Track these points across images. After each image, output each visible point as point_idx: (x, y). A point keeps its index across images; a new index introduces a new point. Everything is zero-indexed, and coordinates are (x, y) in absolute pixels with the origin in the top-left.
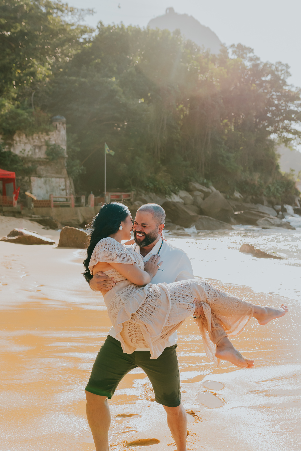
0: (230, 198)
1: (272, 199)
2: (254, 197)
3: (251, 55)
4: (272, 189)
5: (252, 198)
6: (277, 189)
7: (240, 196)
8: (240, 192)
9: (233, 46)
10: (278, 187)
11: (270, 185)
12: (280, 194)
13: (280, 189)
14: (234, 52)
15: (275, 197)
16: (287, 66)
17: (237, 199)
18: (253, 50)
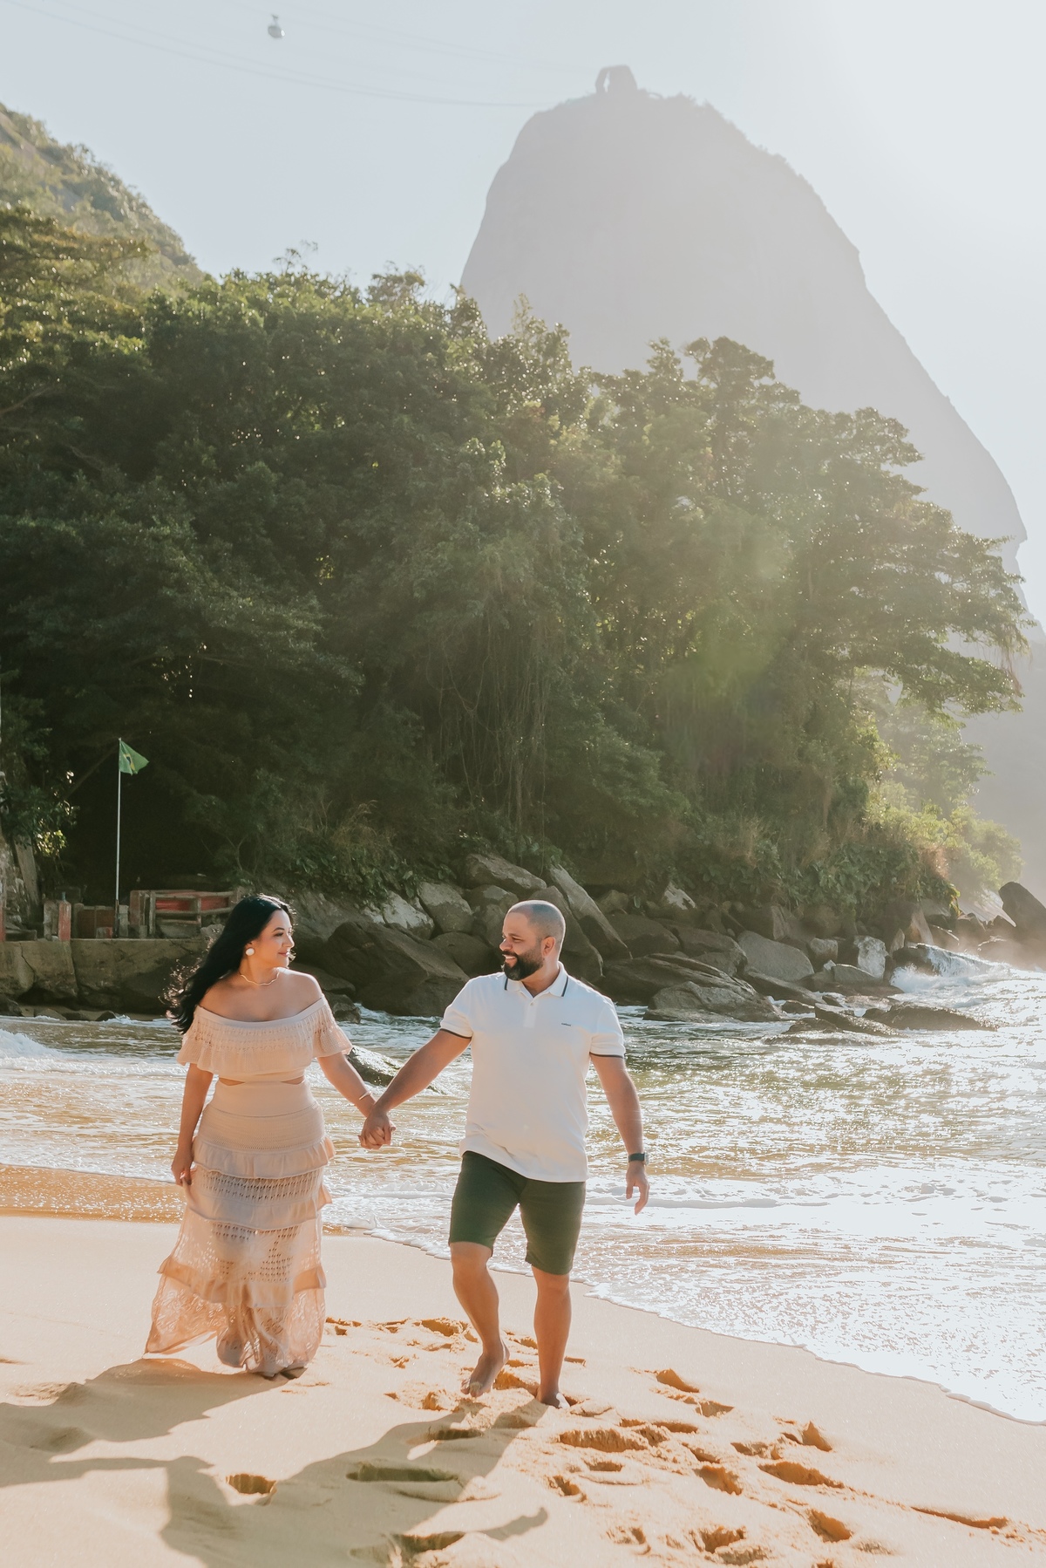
0: (645, 907)
1: (825, 916)
2: (740, 907)
3: (766, 381)
4: (828, 877)
5: (733, 910)
6: (849, 876)
7: (686, 902)
8: (687, 890)
9: (699, 346)
10: (854, 870)
11: (817, 863)
12: (858, 895)
13: (860, 878)
14: (705, 370)
15: (836, 906)
16: (897, 428)
17: (670, 915)
18: (770, 364)
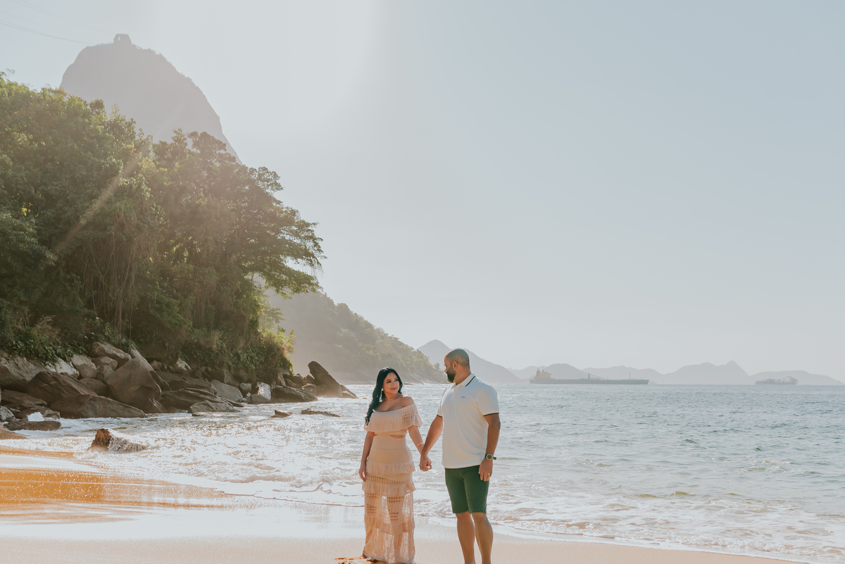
0: (168, 368)
1: (242, 373)
2: (210, 369)
3: (222, 152)
4: (243, 357)
5: (207, 370)
6: (251, 357)
7: (186, 367)
8: (187, 361)
9: (194, 134)
10: (253, 354)
11: (240, 352)
12: (255, 365)
13: (257, 358)
14: (196, 144)
15: (247, 369)
16: (275, 175)
17: (180, 372)
18: (225, 145)
